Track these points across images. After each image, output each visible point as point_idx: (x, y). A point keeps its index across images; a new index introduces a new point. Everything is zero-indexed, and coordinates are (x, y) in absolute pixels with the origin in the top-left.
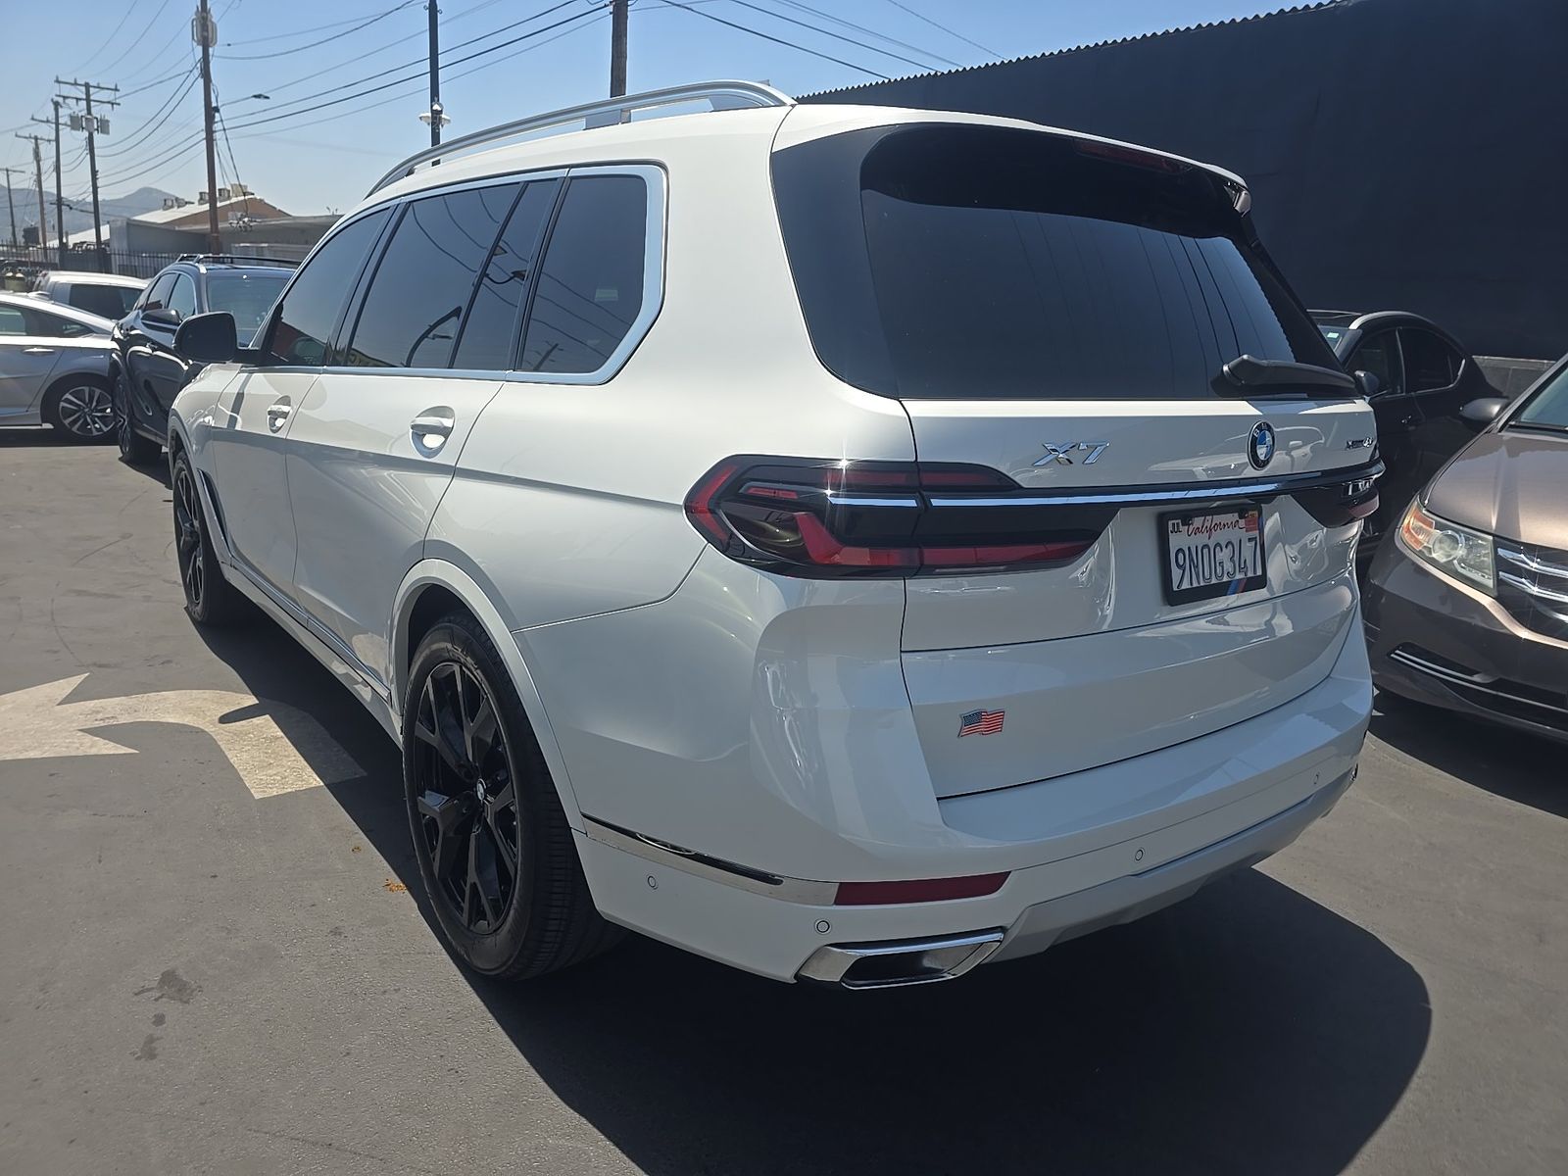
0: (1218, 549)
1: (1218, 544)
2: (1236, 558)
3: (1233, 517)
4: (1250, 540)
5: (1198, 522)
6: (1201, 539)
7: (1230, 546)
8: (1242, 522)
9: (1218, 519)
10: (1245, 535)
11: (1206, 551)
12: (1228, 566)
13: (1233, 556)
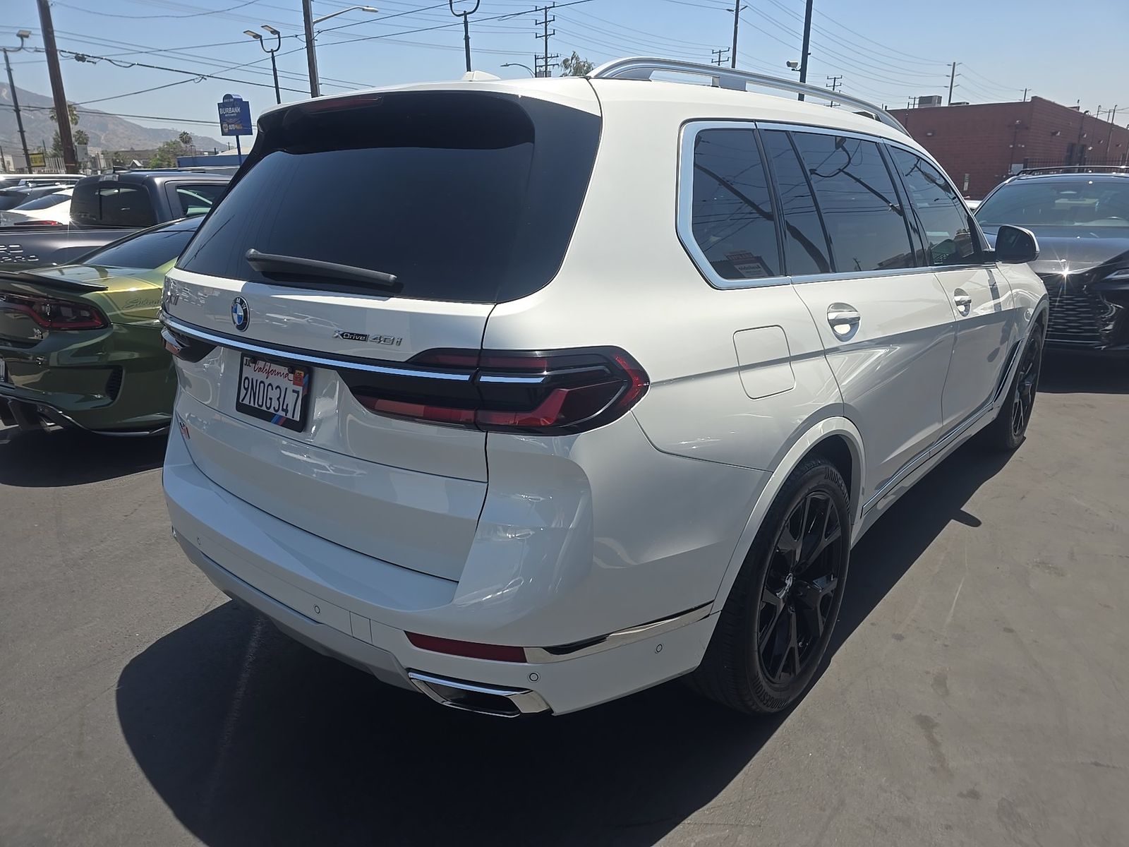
0: (270, 387)
1: (270, 384)
2: (281, 400)
3: (284, 370)
4: (294, 391)
5: (261, 364)
6: (261, 376)
7: (278, 389)
8: (291, 376)
9: (274, 367)
10: (291, 386)
11: (262, 385)
12: (275, 404)
13: (279, 397)
